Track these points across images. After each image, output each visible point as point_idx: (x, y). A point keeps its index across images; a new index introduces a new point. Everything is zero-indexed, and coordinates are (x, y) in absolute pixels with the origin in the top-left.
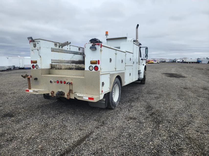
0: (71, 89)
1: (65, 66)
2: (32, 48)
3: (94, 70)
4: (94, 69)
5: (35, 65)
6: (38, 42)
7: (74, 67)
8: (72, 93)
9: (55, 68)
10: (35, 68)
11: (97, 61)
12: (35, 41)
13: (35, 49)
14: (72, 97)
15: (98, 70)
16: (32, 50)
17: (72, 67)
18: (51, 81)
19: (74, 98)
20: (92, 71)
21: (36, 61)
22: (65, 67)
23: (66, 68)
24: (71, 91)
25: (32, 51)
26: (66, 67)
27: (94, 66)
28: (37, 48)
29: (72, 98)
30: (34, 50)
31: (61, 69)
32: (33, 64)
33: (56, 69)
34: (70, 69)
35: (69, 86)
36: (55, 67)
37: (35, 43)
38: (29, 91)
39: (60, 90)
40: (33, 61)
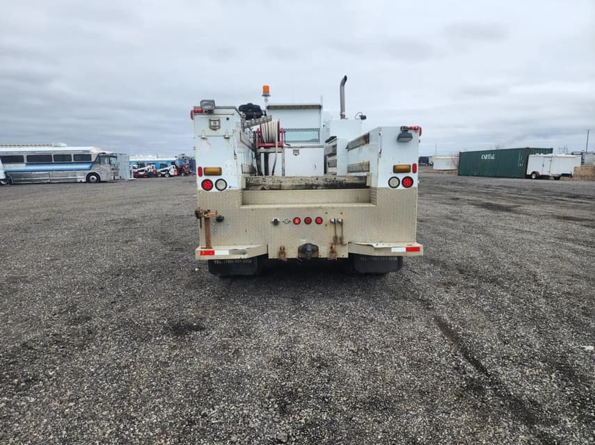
0: (339, 235)
1: (293, 181)
2: (204, 130)
3: (401, 187)
4: (403, 184)
5: (213, 179)
6: (228, 116)
7: (322, 182)
8: (342, 244)
9: (261, 187)
10: (214, 189)
11: (410, 166)
12: (215, 113)
13: (212, 134)
14: (343, 253)
15: (413, 186)
16: (204, 138)
17: (314, 183)
18: (276, 220)
19: (346, 256)
20: (398, 188)
21: (220, 169)
22: (294, 184)
23: (296, 186)
24: (338, 241)
25: (204, 141)
26: (297, 184)
27: (401, 176)
28: (221, 132)
29: (341, 257)
30: (208, 138)
31: (280, 188)
32: (204, 178)
33: (263, 189)
34: (308, 187)
35: (333, 230)
36: (260, 185)
37: (214, 118)
38: (215, 254)
39: (304, 242)
40: (205, 169)
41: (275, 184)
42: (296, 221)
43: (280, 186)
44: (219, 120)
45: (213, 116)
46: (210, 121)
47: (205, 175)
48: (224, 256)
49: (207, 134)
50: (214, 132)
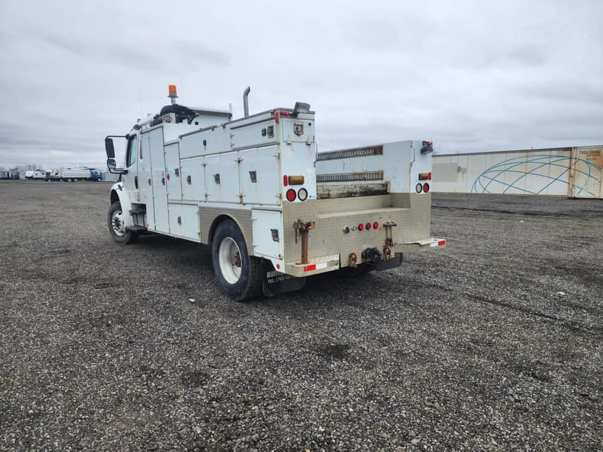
0: (389, 236)
1: (338, 190)
2: (289, 136)
3: (423, 192)
4: (424, 190)
5: (296, 188)
6: (310, 121)
7: (358, 190)
8: (392, 245)
10: (297, 200)
12: (299, 117)
13: (296, 140)
16: (289, 144)
17: (353, 191)
18: (347, 228)
20: (421, 193)
21: (302, 177)
24: (389, 242)
25: (289, 147)
26: (341, 192)
27: (423, 183)
28: (304, 138)
30: (293, 144)
31: (328, 196)
32: (289, 187)
34: (350, 195)
35: (385, 233)
37: (298, 122)
38: (317, 268)
39: (365, 247)
40: (289, 177)
41: (325, 193)
42: (360, 228)
43: (329, 194)
44: (302, 126)
45: (298, 120)
46: (295, 125)
47: (290, 184)
48: (323, 269)
49: (292, 140)
50: (297, 137)
